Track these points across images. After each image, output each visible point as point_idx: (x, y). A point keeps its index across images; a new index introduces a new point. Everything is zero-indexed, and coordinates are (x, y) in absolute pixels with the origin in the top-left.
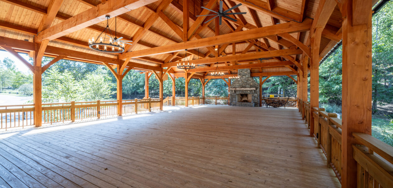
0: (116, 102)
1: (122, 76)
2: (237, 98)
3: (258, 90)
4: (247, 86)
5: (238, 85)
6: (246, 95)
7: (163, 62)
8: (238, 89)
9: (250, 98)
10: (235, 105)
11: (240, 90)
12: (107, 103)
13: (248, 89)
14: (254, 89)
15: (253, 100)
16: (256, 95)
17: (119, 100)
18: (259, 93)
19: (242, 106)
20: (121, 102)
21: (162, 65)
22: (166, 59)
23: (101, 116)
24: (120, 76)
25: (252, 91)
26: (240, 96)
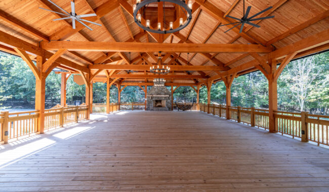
0: (35, 114)
1: (46, 74)
2: (153, 104)
3: (171, 97)
4: (162, 93)
5: (154, 92)
6: (160, 101)
7: (93, 63)
8: (154, 96)
9: (164, 103)
10: (152, 110)
11: (156, 97)
12: (20, 115)
13: (163, 96)
14: (168, 96)
15: (167, 105)
16: (169, 101)
17: (40, 109)
18: (171, 99)
19: (158, 110)
20: (43, 112)
21: (91, 66)
22: (96, 60)
23: (9, 138)
24: (42, 73)
25: (166, 97)
26: (155, 102)
